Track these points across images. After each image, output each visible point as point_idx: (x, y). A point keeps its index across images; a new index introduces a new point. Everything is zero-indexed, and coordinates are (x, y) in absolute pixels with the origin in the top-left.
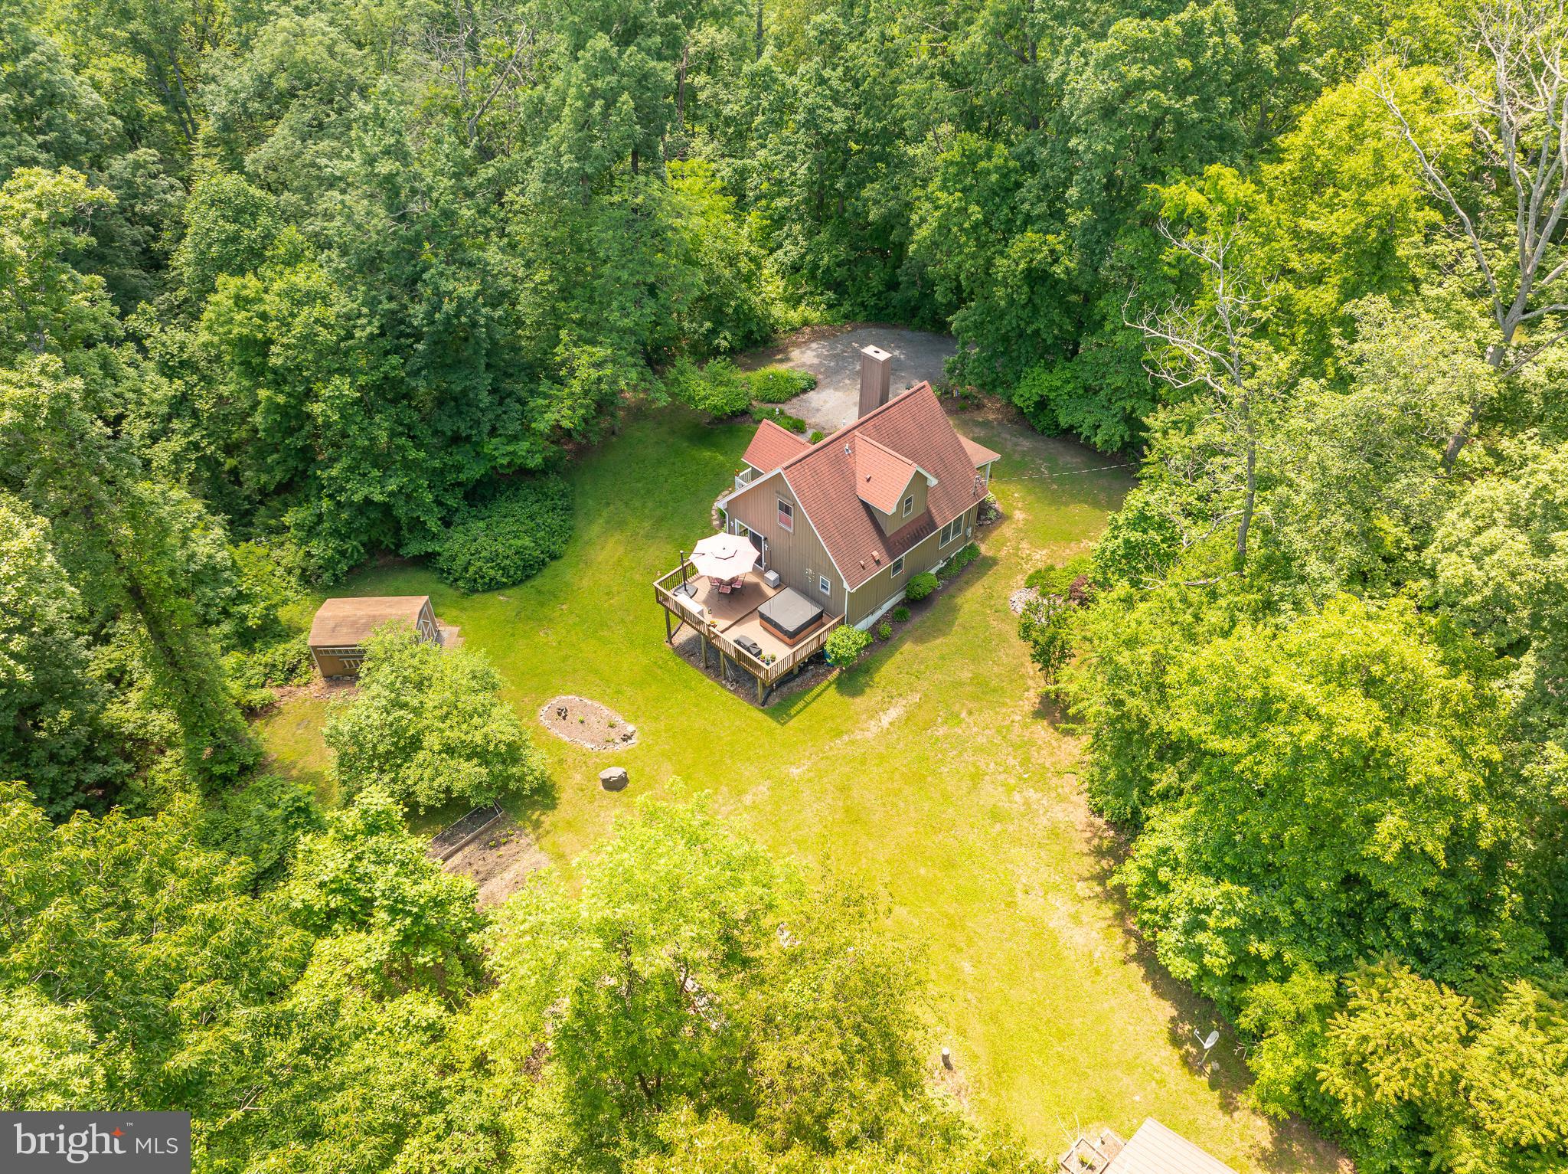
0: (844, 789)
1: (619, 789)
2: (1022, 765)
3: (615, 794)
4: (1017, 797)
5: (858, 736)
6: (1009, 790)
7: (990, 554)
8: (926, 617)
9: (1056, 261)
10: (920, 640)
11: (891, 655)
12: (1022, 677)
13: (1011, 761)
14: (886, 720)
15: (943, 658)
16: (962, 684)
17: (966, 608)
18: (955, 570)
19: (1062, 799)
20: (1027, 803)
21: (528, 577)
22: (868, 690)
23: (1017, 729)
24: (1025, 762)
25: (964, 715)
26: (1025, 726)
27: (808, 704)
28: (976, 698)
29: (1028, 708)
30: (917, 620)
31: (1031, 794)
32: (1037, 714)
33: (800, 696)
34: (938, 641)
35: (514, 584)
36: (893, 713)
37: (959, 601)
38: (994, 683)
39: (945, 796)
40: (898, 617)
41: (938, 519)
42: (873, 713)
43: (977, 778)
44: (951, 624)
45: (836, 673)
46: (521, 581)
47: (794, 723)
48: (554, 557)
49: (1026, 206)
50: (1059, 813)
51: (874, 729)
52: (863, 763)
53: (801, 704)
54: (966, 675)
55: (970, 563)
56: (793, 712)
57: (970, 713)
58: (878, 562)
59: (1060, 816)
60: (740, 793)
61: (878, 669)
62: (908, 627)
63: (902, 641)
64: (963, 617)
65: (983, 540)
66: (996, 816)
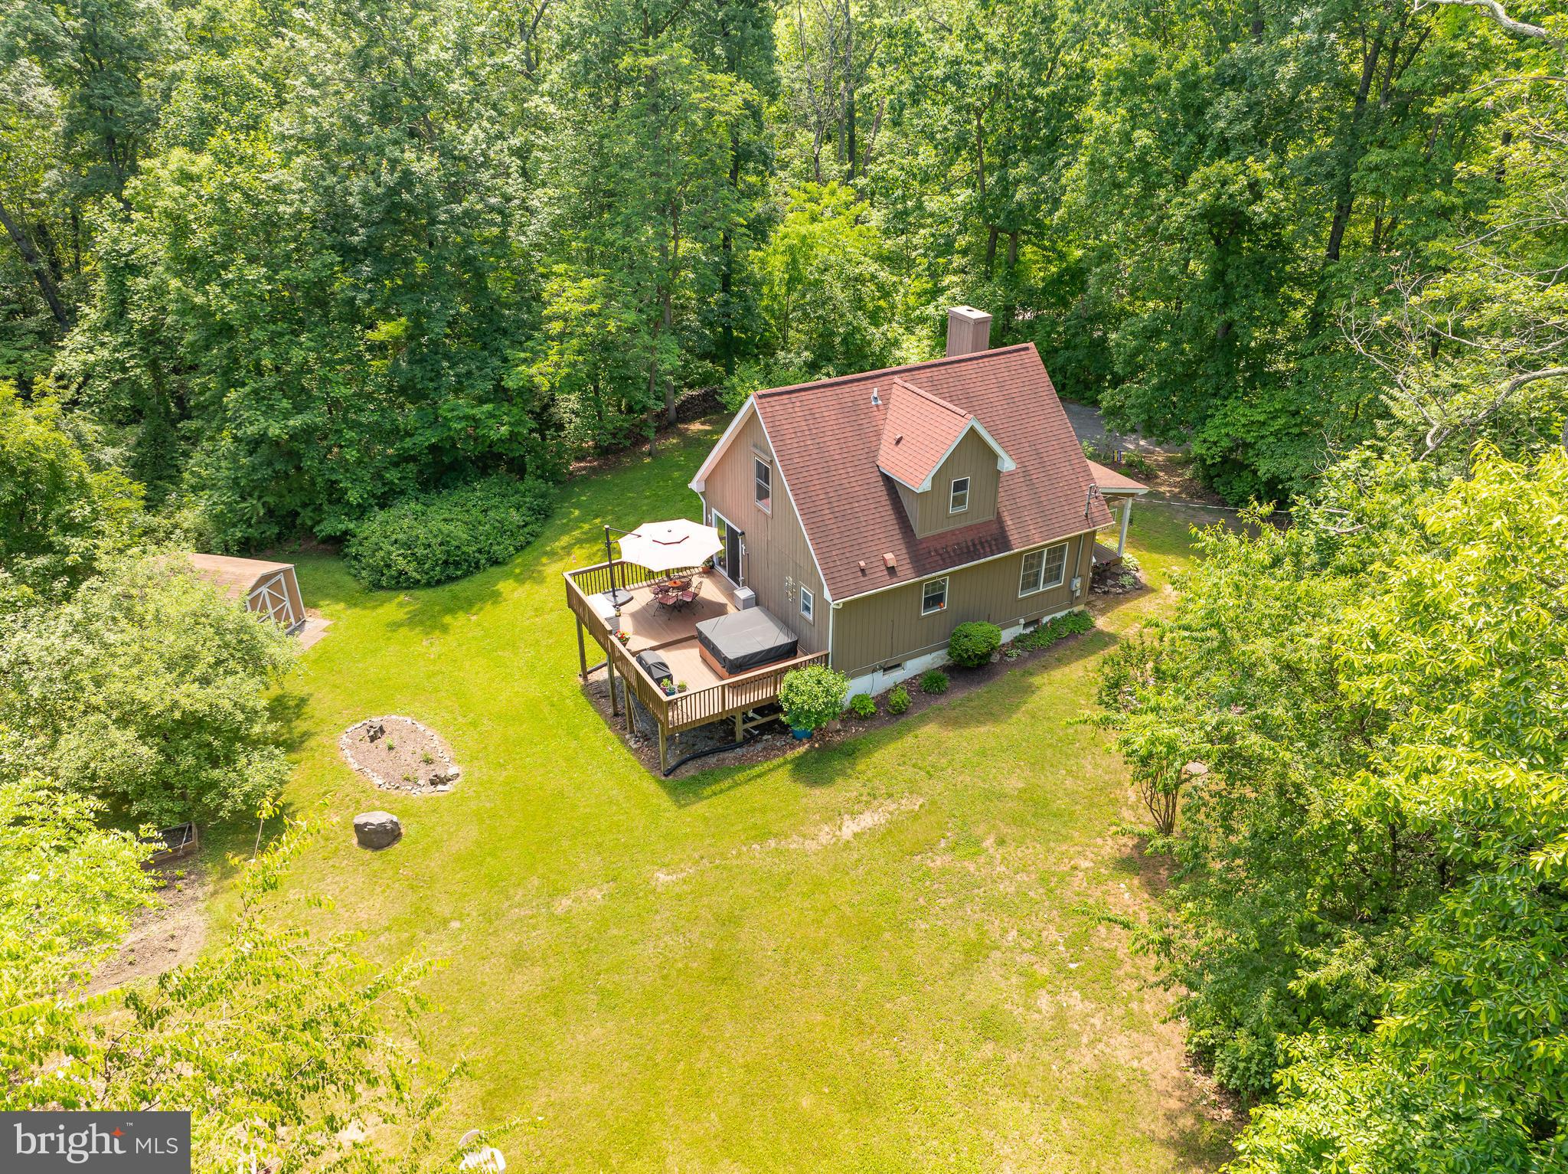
0: (729, 921)
1: (377, 847)
2: (1070, 944)
3: (369, 854)
4: (1044, 1001)
5: (794, 844)
6: (1031, 984)
7: (1111, 630)
8: (978, 693)
9: (1258, 197)
10: (955, 723)
11: (900, 735)
12: (1113, 802)
13: (1052, 934)
14: (850, 828)
15: (983, 753)
16: (1002, 796)
17: (1047, 691)
18: (1044, 640)
19: (1134, 1023)
20: (1060, 1017)
21: (451, 579)
22: (839, 780)
23: (1079, 881)
24: (1078, 942)
25: (989, 842)
26: (1097, 880)
27: (737, 785)
28: (1018, 821)
29: (1109, 848)
30: (958, 696)
31: (1075, 1001)
32: (1126, 865)
33: (729, 772)
34: (983, 729)
35: (428, 585)
36: (868, 820)
37: (1036, 680)
38: (1061, 804)
39: (905, 971)
40: (928, 687)
41: (1014, 536)
42: (833, 815)
43: (975, 953)
44: (1012, 709)
45: (802, 750)
46: (439, 583)
47: (700, 808)
48: (495, 562)
49: (1221, 124)
50: (1121, 1050)
51: (824, 839)
52: (781, 887)
53: (728, 783)
54: (1014, 783)
55: (1073, 635)
56: (708, 791)
57: (1001, 842)
58: (891, 571)
59: (1123, 1055)
60: (557, 892)
61: (869, 753)
62: (943, 701)
63: (924, 720)
64: (1033, 702)
65: (1103, 612)
66: (990, 1027)
